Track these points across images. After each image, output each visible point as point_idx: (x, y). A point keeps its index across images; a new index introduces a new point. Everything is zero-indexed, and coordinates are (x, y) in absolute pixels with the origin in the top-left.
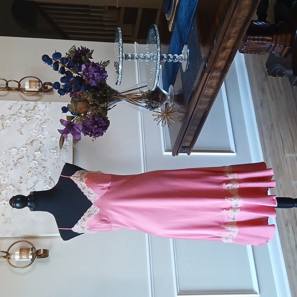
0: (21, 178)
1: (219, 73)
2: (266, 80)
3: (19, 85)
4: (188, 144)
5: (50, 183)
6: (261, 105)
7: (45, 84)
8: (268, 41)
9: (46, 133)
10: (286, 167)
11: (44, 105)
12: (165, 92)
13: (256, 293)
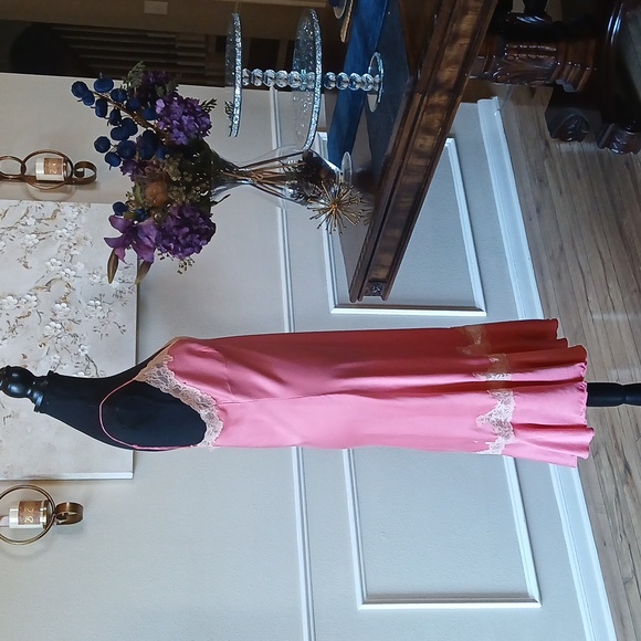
0: (25, 357)
1: (444, 98)
2: (547, 157)
3: (23, 168)
4: (382, 274)
5: (88, 367)
6: (538, 211)
7: (79, 165)
8: (549, 53)
9: (80, 266)
10: (593, 330)
11: (76, 209)
12: (333, 167)
13: (534, 601)
